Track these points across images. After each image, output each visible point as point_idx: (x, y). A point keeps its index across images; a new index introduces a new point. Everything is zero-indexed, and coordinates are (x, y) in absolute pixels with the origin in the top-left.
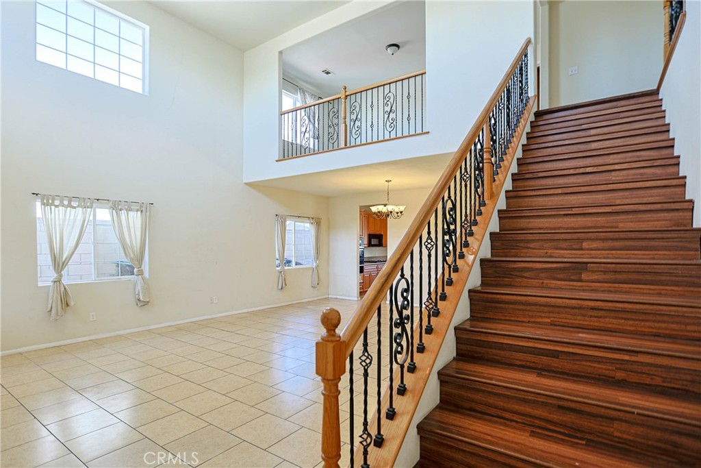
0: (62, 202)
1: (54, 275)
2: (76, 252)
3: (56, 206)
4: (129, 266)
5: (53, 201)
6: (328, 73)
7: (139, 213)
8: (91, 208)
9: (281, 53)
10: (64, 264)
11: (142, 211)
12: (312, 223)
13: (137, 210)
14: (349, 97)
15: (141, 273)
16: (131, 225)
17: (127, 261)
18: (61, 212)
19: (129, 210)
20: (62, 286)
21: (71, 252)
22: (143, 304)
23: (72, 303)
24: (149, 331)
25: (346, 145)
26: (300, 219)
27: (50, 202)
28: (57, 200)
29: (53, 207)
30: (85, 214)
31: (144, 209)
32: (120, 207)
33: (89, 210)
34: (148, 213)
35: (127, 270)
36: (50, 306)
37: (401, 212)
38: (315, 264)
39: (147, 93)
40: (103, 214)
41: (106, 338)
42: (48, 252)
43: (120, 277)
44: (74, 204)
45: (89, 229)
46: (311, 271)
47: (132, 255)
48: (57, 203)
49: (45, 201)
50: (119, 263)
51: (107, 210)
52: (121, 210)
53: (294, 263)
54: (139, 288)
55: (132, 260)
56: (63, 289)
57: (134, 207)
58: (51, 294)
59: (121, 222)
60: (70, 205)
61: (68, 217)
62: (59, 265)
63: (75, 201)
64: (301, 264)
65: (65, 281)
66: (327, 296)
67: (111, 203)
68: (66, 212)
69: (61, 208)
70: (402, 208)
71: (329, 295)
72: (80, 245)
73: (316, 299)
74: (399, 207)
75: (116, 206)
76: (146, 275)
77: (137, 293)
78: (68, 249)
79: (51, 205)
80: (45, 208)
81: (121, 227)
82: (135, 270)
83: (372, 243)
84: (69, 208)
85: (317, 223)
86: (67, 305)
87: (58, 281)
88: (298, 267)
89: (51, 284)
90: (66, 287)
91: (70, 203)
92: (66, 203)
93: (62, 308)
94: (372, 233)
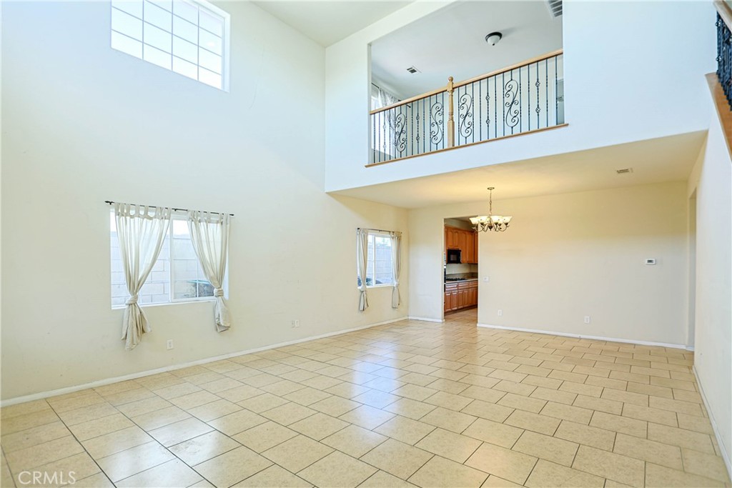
0: (137, 212)
1: (130, 298)
2: (152, 270)
3: (132, 217)
4: (207, 285)
5: (128, 211)
6: (413, 71)
7: (219, 225)
8: (169, 219)
9: (370, 45)
10: (140, 284)
11: (222, 223)
12: (393, 238)
13: (217, 222)
14: (456, 90)
15: (221, 294)
16: (211, 239)
17: (205, 280)
18: (136, 224)
19: (209, 221)
20: (138, 310)
21: (147, 270)
22: (222, 329)
23: (148, 329)
24: (228, 359)
25: (453, 145)
26: (381, 233)
27: (125, 211)
28: (132, 210)
29: (128, 218)
30: (162, 226)
31: (224, 220)
32: (199, 218)
33: (167, 221)
34: (228, 225)
35: (206, 291)
36: (124, 333)
37: (506, 224)
38: (395, 283)
39: (227, 89)
40: (181, 227)
41: (184, 369)
42: (123, 270)
43: (198, 298)
44: (151, 214)
45: (166, 244)
46: (391, 290)
47: (212, 274)
48: (132, 212)
49: (120, 211)
50: (198, 282)
51: (186, 222)
52: (200, 222)
53: (374, 282)
54: (219, 310)
55: (211, 278)
56: (138, 313)
57: (214, 218)
58: (125, 319)
59: (200, 234)
60: (146, 216)
61: (143, 231)
62: (134, 285)
63: (152, 211)
64: (380, 283)
65: (140, 304)
66: (406, 318)
67: (190, 213)
68: (142, 224)
69: (136, 218)
70: (507, 219)
71: (408, 316)
72: (157, 261)
73: (396, 320)
74: (504, 218)
75: (195, 218)
76: (226, 296)
77: (217, 317)
78: (144, 267)
79: (127, 214)
80: (119, 218)
81: (200, 241)
82: (215, 291)
83: (452, 259)
84: (145, 219)
85: (398, 236)
86: (143, 331)
87: (133, 304)
88: (379, 285)
89: (127, 307)
90: (142, 310)
91: (146, 213)
92: (142, 213)
93: (138, 336)
94: (451, 248)
